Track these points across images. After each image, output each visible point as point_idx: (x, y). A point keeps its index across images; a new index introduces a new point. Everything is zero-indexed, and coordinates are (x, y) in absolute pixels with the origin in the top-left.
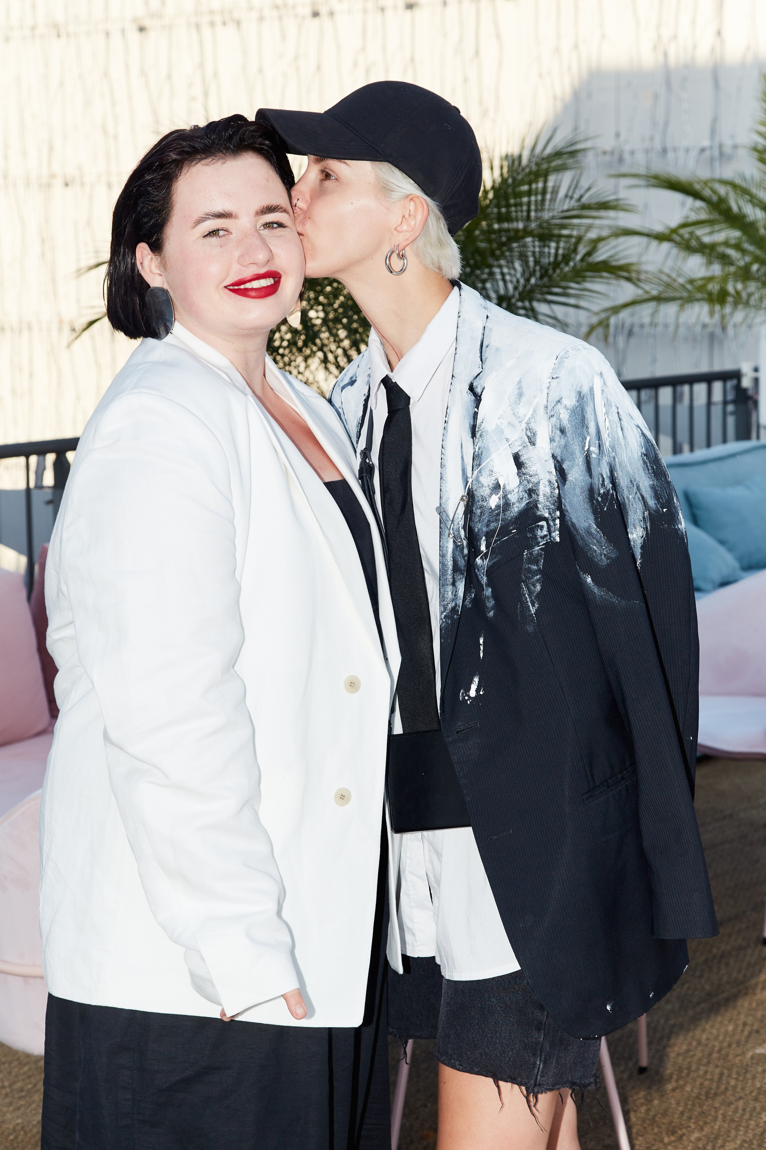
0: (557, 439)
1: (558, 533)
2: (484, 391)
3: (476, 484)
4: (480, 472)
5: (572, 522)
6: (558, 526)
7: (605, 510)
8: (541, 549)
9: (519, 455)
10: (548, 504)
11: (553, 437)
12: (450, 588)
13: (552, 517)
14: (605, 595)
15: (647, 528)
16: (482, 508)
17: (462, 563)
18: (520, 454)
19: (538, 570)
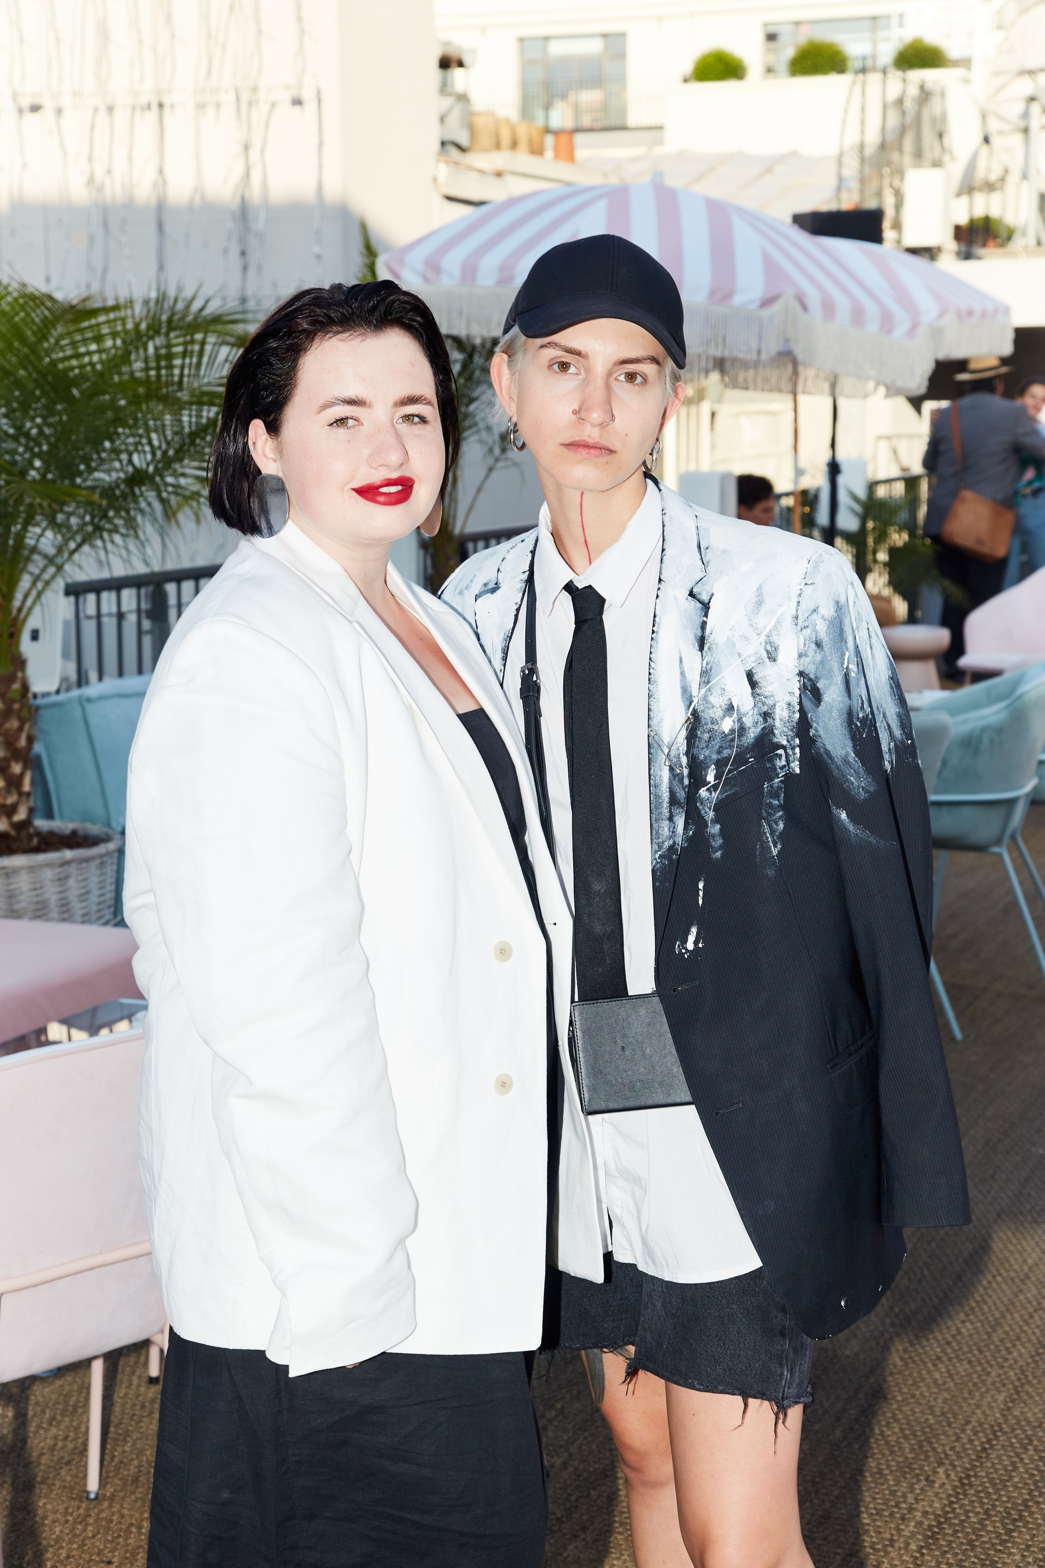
0: (811, 653)
1: (798, 764)
2: (713, 598)
3: (703, 704)
4: (709, 690)
5: (826, 750)
6: (798, 755)
7: (863, 736)
8: (781, 781)
9: (752, 673)
10: (786, 729)
11: (806, 651)
12: (665, 824)
13: (791, 745)
14: (861, 834)
15: (892, 761)
16: (711, 732)
17: (681, 795)
18: (754, 671)
19: (780, 806)
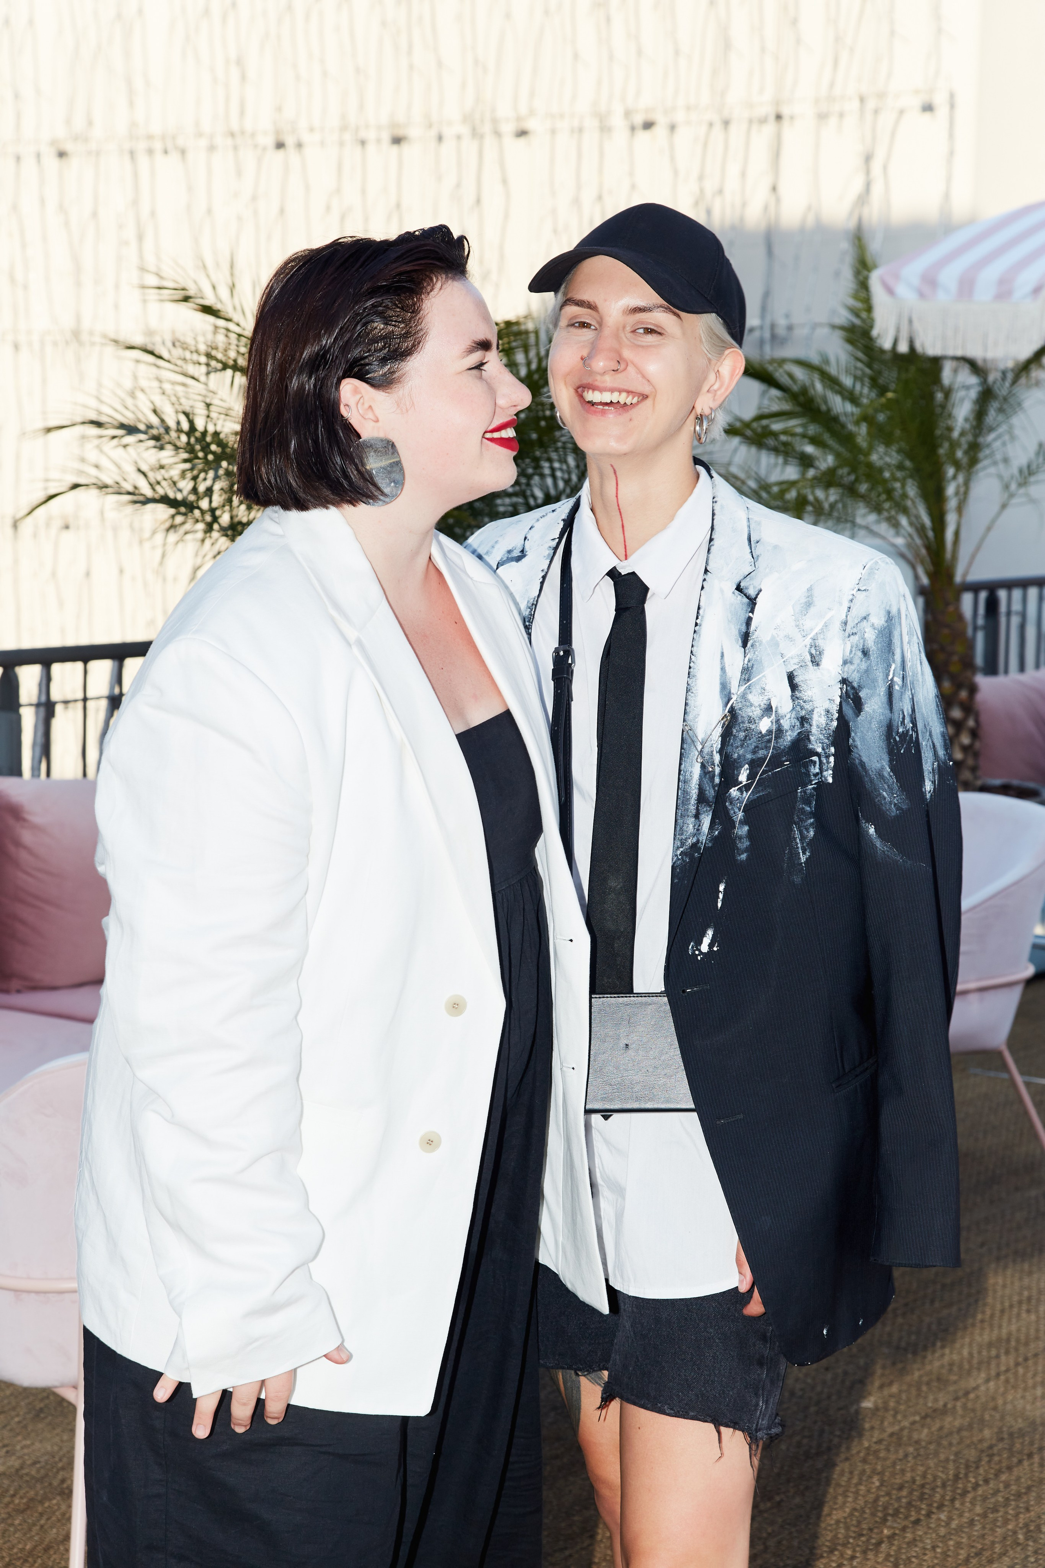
0: (856, 661)
1: (832, 773)
2: (760, 594)
3: (741, 702)
4: (749, 688)
5: (861, 761)
6: (832, 764)
7: (902, 752)
8: (813, 788)
9: (793, 675)
10: (822, 737)
11: (852, 658)
12: (691, 821)
13: (825, 753)
14: (888, 851)
15: (935, 781)
16: (747, 730)
17: (710, 793)
18: (795, 674)
19: (811, 813)
